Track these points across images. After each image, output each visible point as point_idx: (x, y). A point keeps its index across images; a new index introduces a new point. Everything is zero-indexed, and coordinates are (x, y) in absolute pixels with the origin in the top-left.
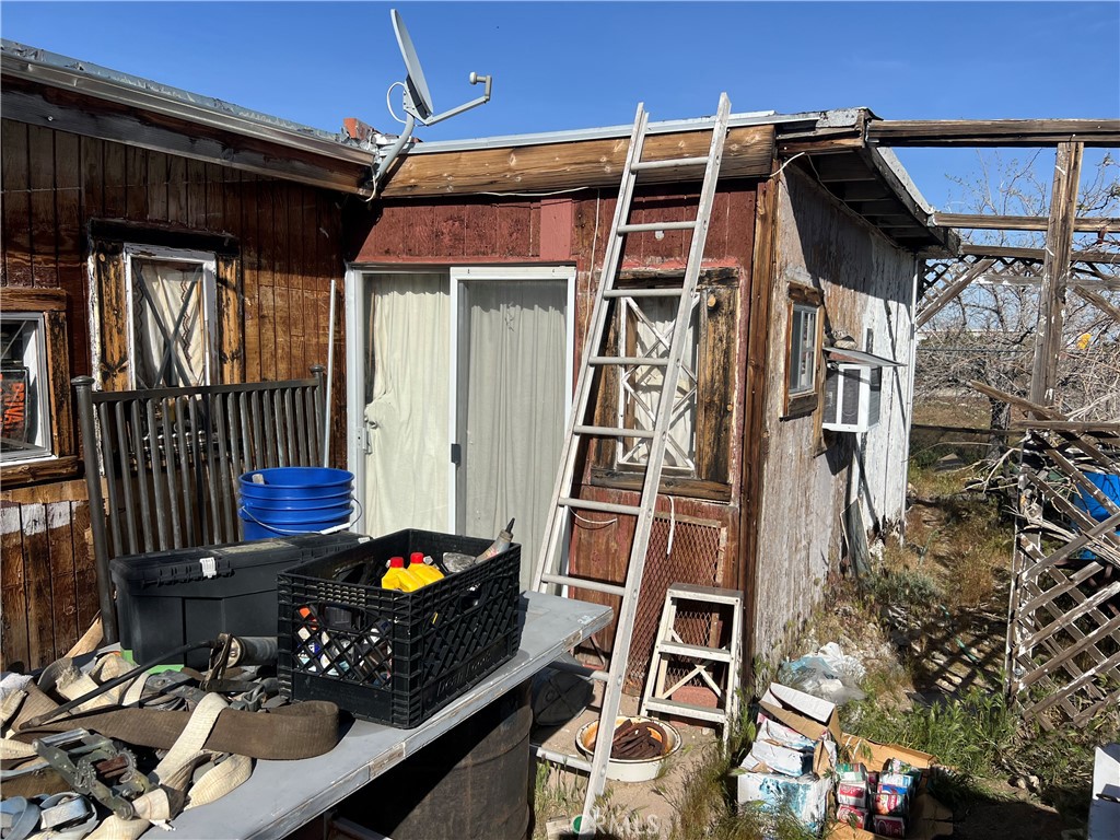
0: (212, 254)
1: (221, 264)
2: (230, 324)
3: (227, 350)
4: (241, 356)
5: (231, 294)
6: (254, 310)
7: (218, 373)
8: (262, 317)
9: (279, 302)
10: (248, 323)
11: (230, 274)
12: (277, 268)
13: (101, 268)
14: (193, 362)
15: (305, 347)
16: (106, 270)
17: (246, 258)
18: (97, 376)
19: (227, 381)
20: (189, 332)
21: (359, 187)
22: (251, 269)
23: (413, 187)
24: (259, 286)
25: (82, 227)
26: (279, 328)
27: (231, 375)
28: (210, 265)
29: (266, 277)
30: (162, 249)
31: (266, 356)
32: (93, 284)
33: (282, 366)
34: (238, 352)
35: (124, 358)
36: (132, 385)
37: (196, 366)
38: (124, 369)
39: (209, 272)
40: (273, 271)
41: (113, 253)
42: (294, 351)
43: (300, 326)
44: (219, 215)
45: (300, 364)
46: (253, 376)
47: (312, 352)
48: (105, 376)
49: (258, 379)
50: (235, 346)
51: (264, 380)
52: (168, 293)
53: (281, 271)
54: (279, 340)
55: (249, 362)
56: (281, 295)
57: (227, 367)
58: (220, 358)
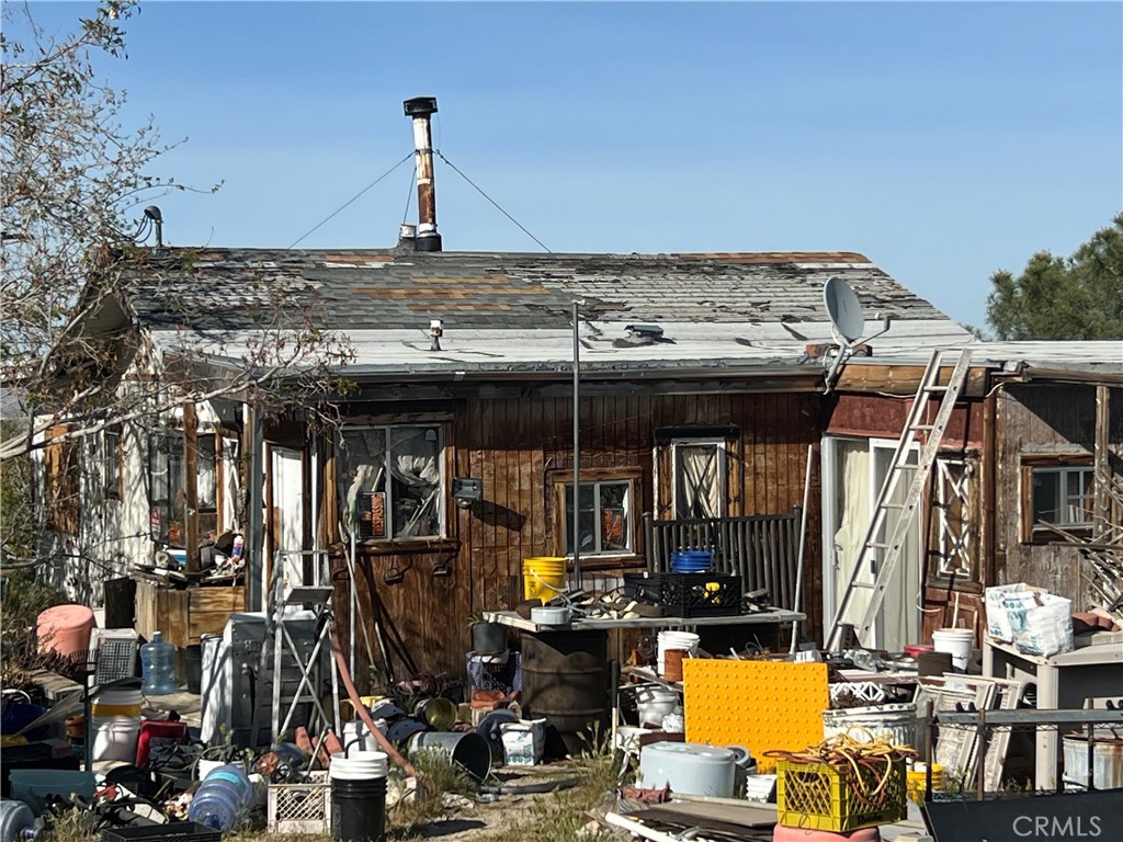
0: (722, 439)
1: (729, 444)
2: (734, 480)
3: (732, 497)
4: (741, 499)
5: (734, 460)
6: (751, 470)
7: (725, 510)
8: (756, 474)
9: (770, 463)
10: (747, 478)
11: (734, 450)
12: (768, 440)
13: (660, 454)
14: (711, 503)
15: (789, 492)
16: (662, 455)
17: (746, 438)
18: (656, 512)
19: (731, 515)
20: (709, 486)
21: (816, 387)
22: (750, 443)
23: (849, 385)
24: (755, 454)
25: (651, 433)
26: (769, 481)
27: (734, 511)
28: (722, 445)
29: (760, 448)
30: (693, 439)
31: (759, 499)
32: (655, 463)
33: (771, 506)
34: (739, 496)
35: (670, 502)
36: (674, 517)
37: (713, 506)
38: (670, 508)
39: (721, 448)
40: (765, 443)
41: (666, 445)
42: (780, 495)
43: (785, 478)
44: (728, 414)
45: (784, 503)
46: (750, 512)
47: (795, 495)
48: (660, 513)
49: (753, 514)
50: (736, 493)
51: (757, 514)
52: (697, 463)
53: (771, 443)
54: (769, 488)
55: (746, 503)
56: (771, 459)
57: (731, 506)
58: (726, 501)
